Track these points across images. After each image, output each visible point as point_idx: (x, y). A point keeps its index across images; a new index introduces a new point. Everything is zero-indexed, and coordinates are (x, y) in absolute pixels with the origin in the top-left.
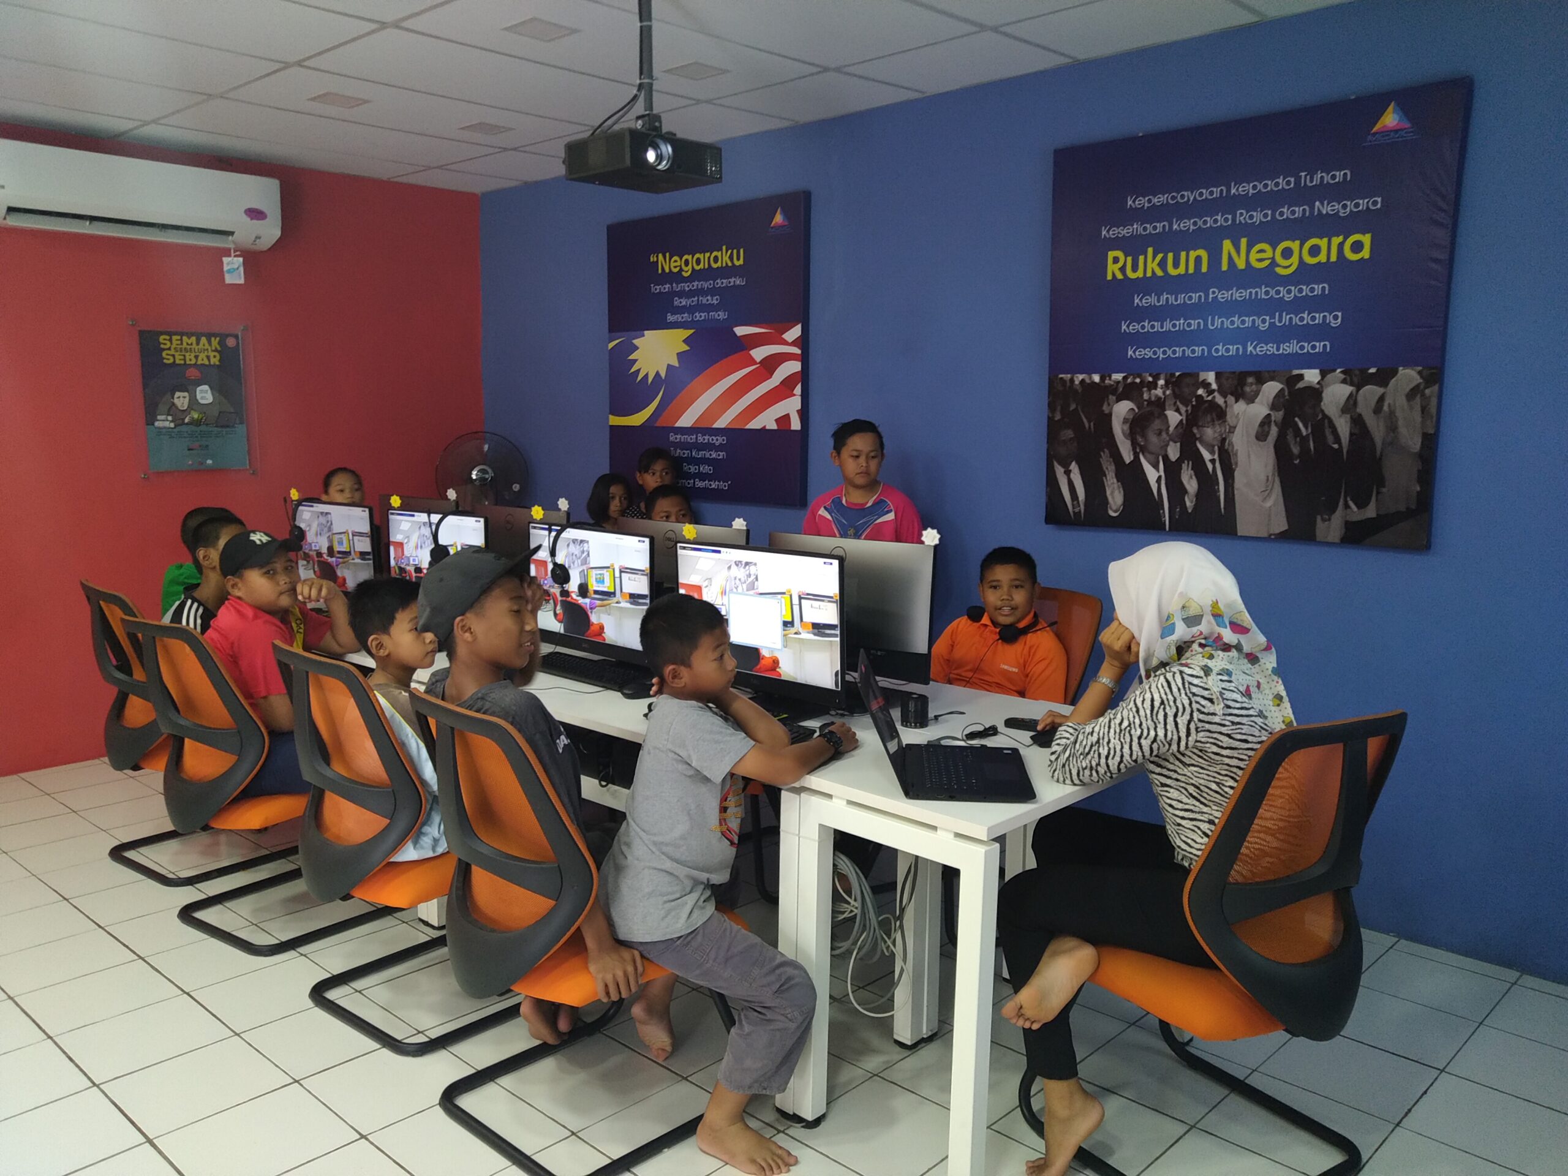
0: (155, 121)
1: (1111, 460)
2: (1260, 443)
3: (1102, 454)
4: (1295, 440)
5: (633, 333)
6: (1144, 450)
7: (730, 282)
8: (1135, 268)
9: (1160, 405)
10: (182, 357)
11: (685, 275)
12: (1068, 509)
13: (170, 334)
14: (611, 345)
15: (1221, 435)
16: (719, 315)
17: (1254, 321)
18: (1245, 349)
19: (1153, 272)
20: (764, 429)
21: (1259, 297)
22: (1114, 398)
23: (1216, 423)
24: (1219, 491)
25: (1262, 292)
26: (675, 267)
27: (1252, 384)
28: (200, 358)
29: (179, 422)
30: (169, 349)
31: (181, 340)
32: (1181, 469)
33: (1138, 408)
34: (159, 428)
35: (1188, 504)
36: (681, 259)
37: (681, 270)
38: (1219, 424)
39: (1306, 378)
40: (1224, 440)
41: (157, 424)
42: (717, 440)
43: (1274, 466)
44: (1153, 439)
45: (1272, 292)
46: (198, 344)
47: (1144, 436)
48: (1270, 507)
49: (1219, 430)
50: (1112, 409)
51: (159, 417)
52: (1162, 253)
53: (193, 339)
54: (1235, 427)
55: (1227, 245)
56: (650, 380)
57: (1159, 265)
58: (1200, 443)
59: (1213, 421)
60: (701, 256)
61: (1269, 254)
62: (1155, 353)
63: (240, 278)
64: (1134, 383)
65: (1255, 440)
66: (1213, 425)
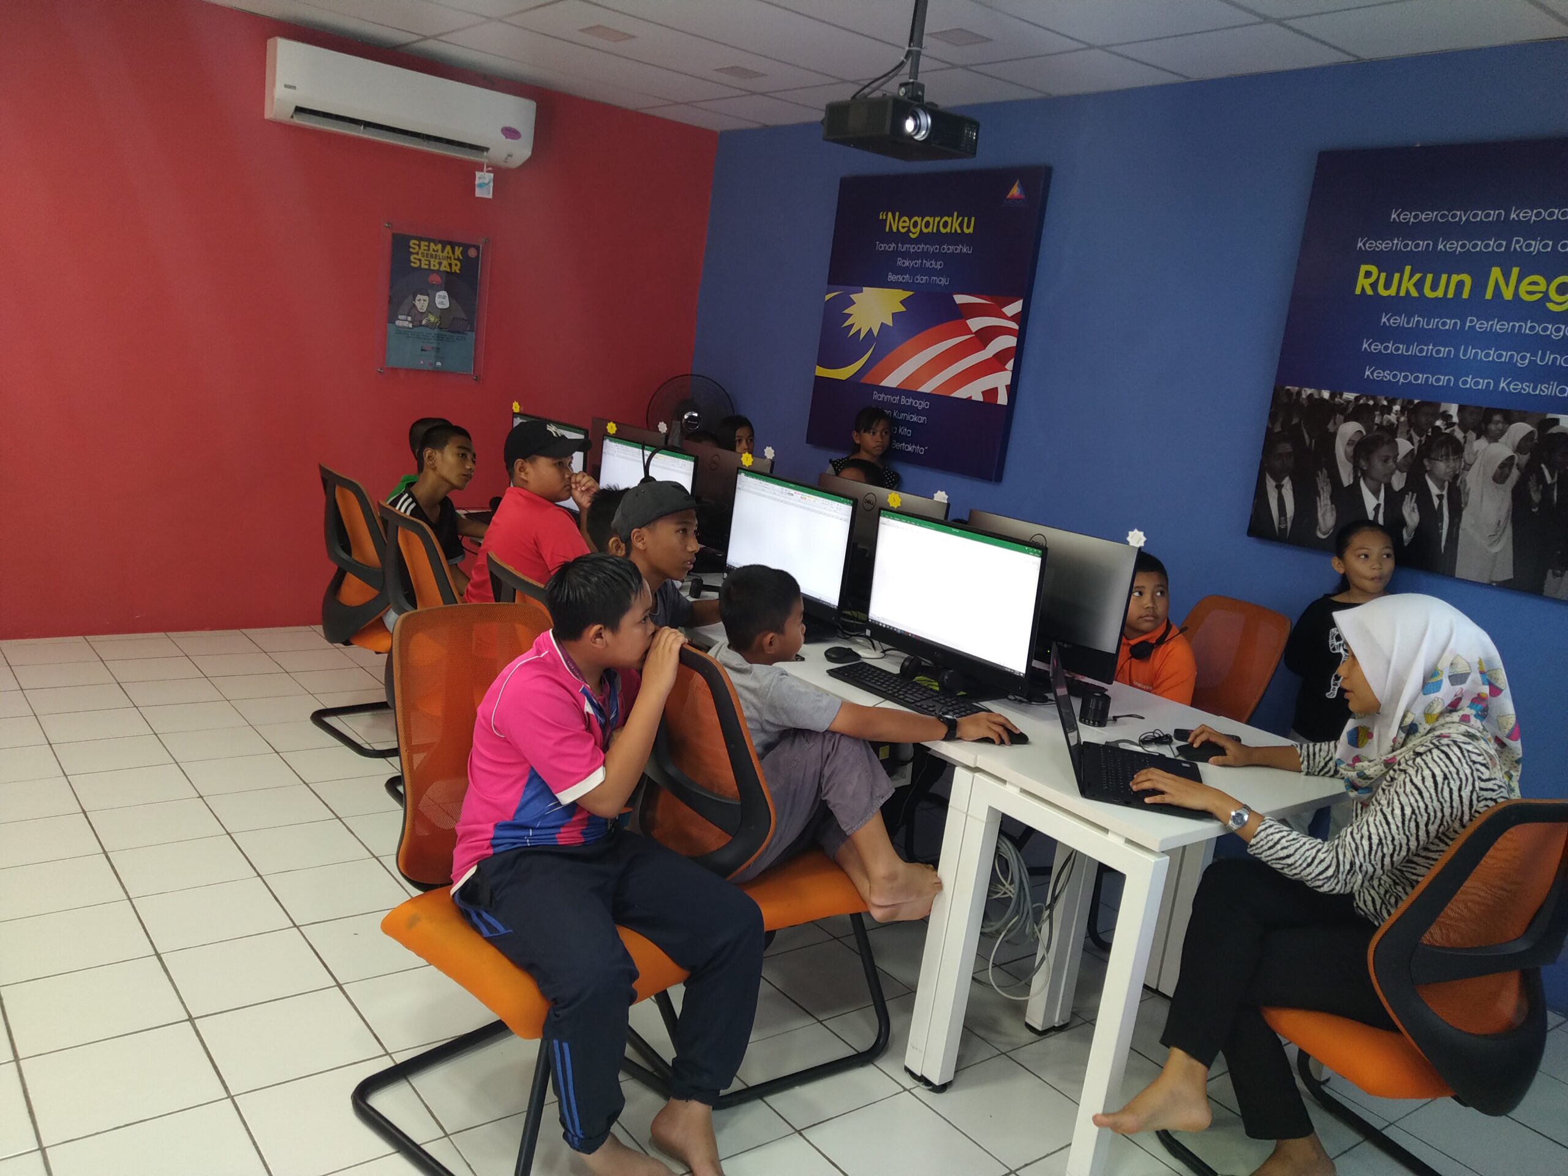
0: (434, 37)
1: (1328, 480)
2: (1498, 485)
3: (1320, 473)
4: (1538, 486)
5: (852, 288)
6: (1365, 475)
7: (956, 249)
8: (1387, 286)
9: (1392, 431)
10: (427, 263)
11: (913, 236)
12: (1273, 523)
13: (420, 239)
14: (828, 297)
15: (1454, 471)
16: (940, 280)
17: (1512, 356)
18: (1497, 384)
19: (1408, 292)
20: (969, 400)
21: (1523, 332)
22: (1342, 417)
23: (1451, 457)
24: (1442, 529)
25: (1526, 328)
26: (903, 227)
27: (1498, 422)
28: (443, 265)
29: (417, 323)
30: (417, 254)
31: (429, 247)
32: (1404, 500)
33: (1367, 431)
34: (399, 327)
35: (1405, 536)
36: (910, 220)
37: (909, 231)
38: (1454, 460)
39: (1561, 424)
40: (1456, 477)
41: (398, 323)
42: (920, 404)
43: (1509, 511)
44: (1378, 466)
45: (1539, 329)
46: (443, 252)
47: (1368, 460)
48: (1497, 553)
49: (1453, 465)
50: (1338, 429)
51: (400, 317)
52: (1420, 273)
53: (439, 246)
54: (1471, 465)
55: (1496, 273)
56: (862, 336)
57: (1415, 285)
58: (1429, 475)
59: (1447, 455)
60: (931, 220)
61: (1543, 287)
62: (1395, 376)
63: (489, 193)
64: (1366, 405)
65: (1492, 482)
66: (1447, 459)
